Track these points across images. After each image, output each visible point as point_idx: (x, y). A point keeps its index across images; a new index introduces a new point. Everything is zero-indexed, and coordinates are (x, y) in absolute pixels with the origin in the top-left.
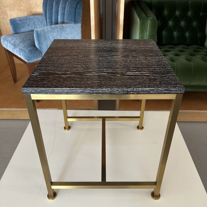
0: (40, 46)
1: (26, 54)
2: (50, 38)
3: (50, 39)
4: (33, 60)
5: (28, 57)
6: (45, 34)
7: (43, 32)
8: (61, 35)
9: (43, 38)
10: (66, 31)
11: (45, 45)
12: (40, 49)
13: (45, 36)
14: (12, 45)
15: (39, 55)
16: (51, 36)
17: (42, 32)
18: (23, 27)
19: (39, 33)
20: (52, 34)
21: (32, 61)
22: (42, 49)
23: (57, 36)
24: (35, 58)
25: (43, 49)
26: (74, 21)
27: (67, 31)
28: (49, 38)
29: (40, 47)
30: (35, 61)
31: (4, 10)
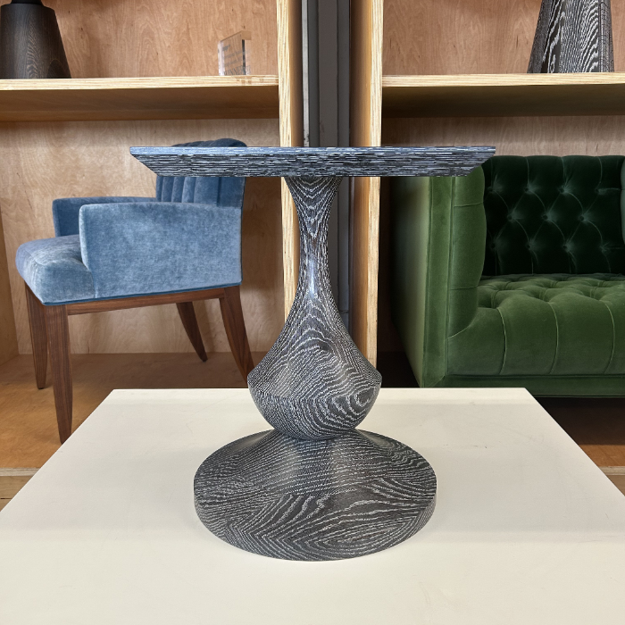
1: (39, 276)
2: (126, 236)
3: (125, 239)
4: (59, 298)
5: (44, 285)
6: (111, 222)
7: (104, 216)
8: (165, 232)
9: (103, 233)
10: (185, 223)
11: (107, 255)
13: (108, 229)
15: (84, 283)
16: (130, 231)
17: (101, 216)
20: (134, 224)
21: (57, 300)
22: (94, 266)
23: (150, 232)
24: (68, 291)
25: (98, 266)
26: (216, 197)
27: (189, 222)
28: (122, 234)
30: (68, 300)
31: (24, 195)
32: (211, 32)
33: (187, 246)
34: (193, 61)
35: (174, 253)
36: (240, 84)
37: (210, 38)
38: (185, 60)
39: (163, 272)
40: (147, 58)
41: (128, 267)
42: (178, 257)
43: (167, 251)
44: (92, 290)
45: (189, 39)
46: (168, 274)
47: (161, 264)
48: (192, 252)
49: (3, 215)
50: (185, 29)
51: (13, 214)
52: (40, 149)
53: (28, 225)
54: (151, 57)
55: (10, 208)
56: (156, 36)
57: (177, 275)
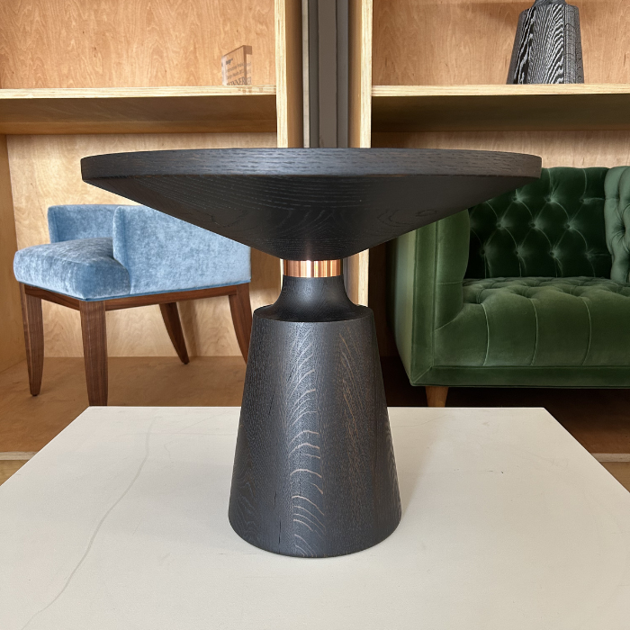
0: (127, 255)
1: (81, 273)
2: (158, 235)
3: (157, 238)
4: (100, 294)
5: (86, 281)
6: (145, 222)
7: (139, 216)
8: (191, 233)
9: (139, 232)
11: (142, 254)
12: (127, 264)
13: (143, 228)
14: (42, 261)
15: (122, 279)
16: (162, 231)
17: (137, 217)
18: (85, 230)
19: (129, 217)
20: (165, 224)
21: (98, 297)
22: (131, 264)
23: (179, 232)
25: (134, 264)
28: (155, 234)
29: (126, 257)
30: (107, 296)
31: (37, 204)
32: (216, 51)
33: (209, 246)
34: (199, 78)
35: (198, 251)
36: (241, 94)
37: (216, 57)
38: (192, 78)
39: (188, 269)
40: (156, 75)
41: (160, 264)
42: (201, 255)
43: (192, 250)
44: (129, 287)
45: (196, 57)
46: (192, 271)
47: (188, 262)
48: (213, 251)
49: (16, 223)
50: (192, 49)
51: (27, 222)
52: (53, 160)
53: (40, 233)
54: (159, 74)
55: (23, 216)
56: (165, 55)
57: (200, 272)
